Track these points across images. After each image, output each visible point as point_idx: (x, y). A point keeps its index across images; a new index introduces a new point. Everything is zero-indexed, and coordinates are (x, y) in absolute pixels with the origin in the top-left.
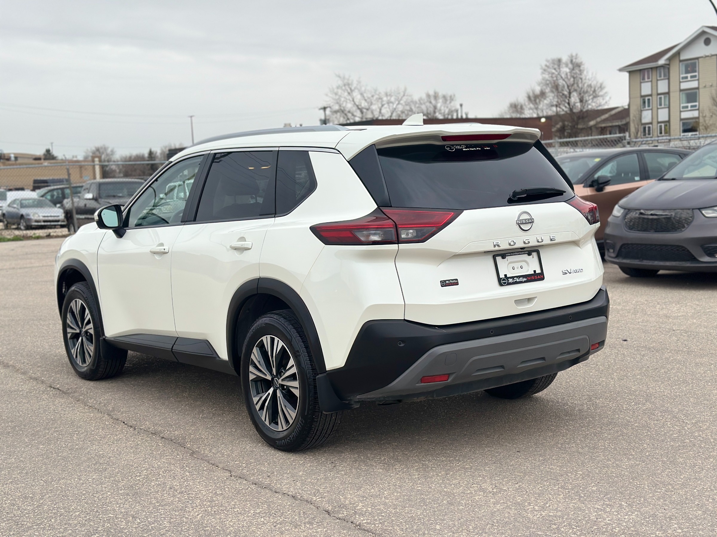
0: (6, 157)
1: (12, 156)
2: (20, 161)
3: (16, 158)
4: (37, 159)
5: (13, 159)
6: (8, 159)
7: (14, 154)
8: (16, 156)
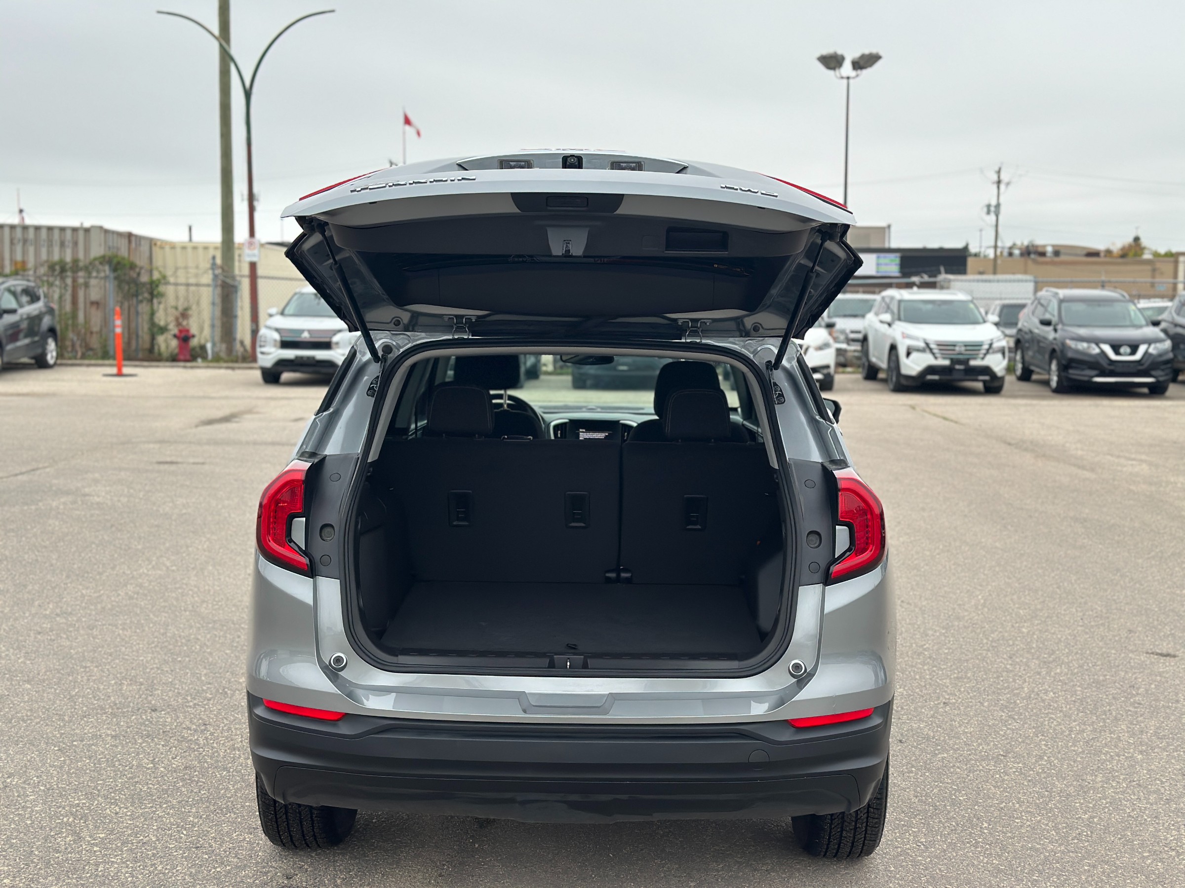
0: (1040, 250)
1: (1049, 249)
2: (1062, 258)
3: (1057, 253)
4: (1093, 254)
5: (1049, 254)
6: (1043, 254)
7: (1053, 246)
8: (1057, 248)
